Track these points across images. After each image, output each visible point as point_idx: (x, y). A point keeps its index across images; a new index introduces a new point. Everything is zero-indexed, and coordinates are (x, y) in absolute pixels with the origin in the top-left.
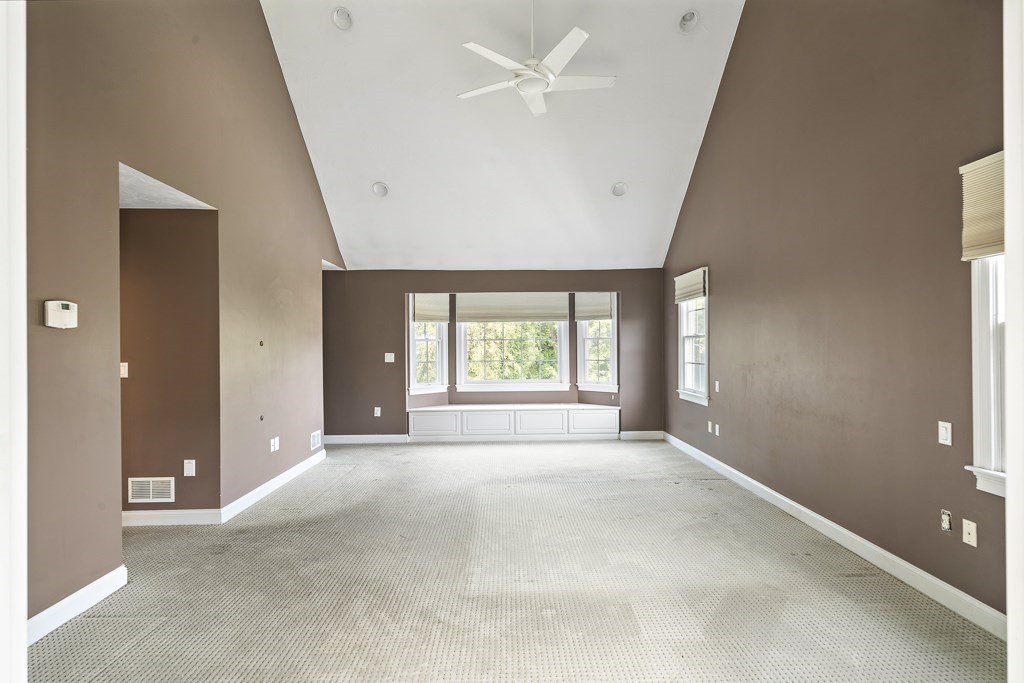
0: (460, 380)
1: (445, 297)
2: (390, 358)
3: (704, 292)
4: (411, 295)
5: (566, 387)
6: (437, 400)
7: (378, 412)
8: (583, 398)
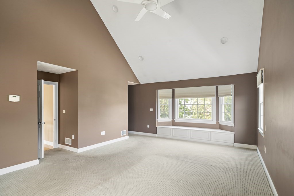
0: (176, 118)
1: (171, 90)
2: (151, 110)
3: (262, 81)
4: (158, 90)
5: (214, 122)
6: (168, 124)
7: (148, 126)
8: (221, 127)
